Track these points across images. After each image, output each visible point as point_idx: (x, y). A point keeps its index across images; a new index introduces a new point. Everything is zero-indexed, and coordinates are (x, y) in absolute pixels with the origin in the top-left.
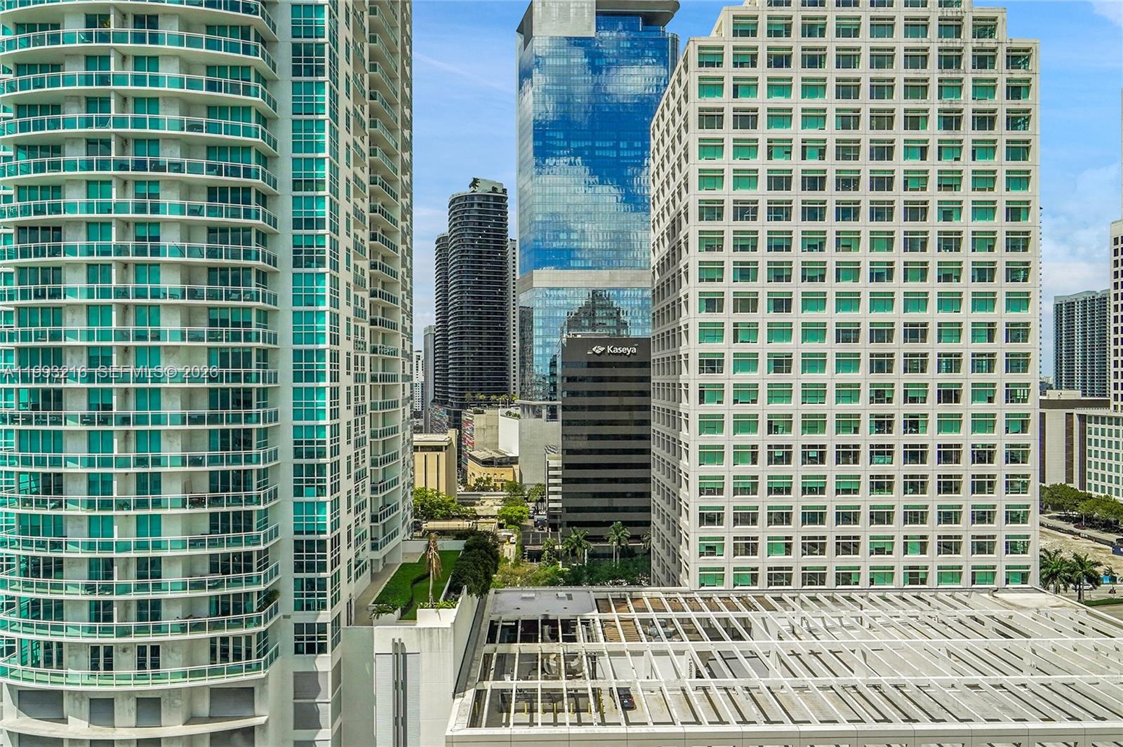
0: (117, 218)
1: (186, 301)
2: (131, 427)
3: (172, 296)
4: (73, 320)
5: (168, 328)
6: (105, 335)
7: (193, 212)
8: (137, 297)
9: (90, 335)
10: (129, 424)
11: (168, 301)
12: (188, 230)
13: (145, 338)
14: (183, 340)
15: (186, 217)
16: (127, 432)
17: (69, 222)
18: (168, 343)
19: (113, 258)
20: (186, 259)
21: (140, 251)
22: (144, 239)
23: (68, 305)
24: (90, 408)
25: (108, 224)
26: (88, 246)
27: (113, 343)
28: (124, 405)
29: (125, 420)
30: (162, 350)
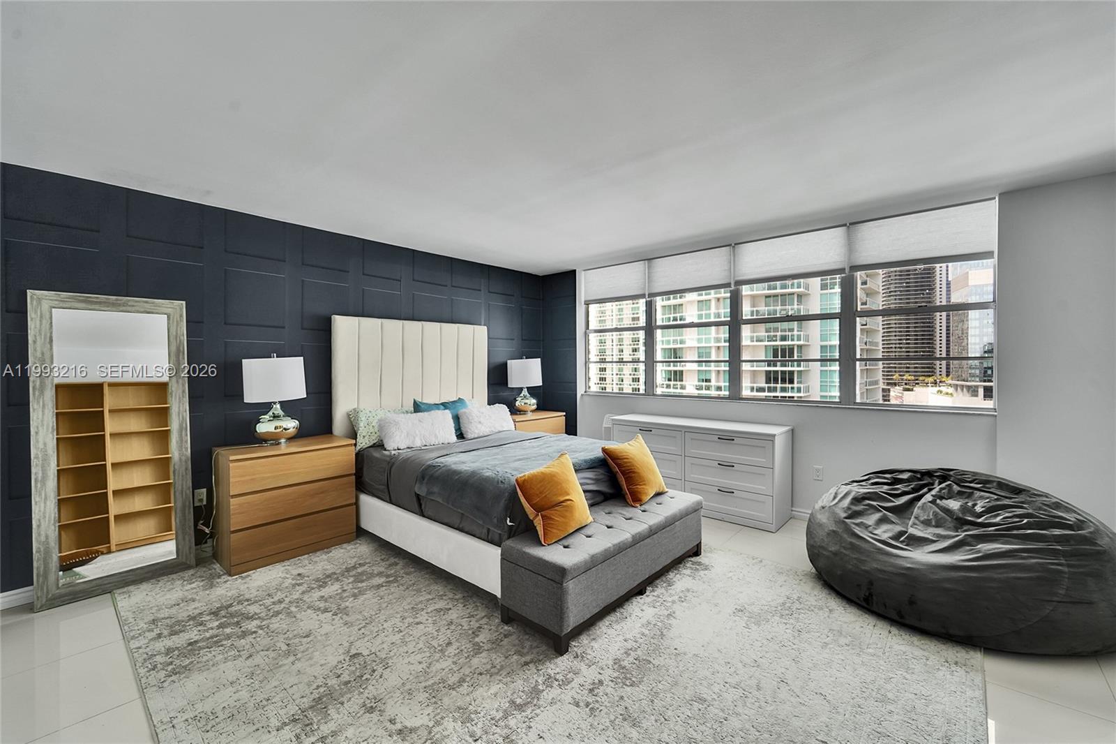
10: (721, 390)
24: (699, 381)
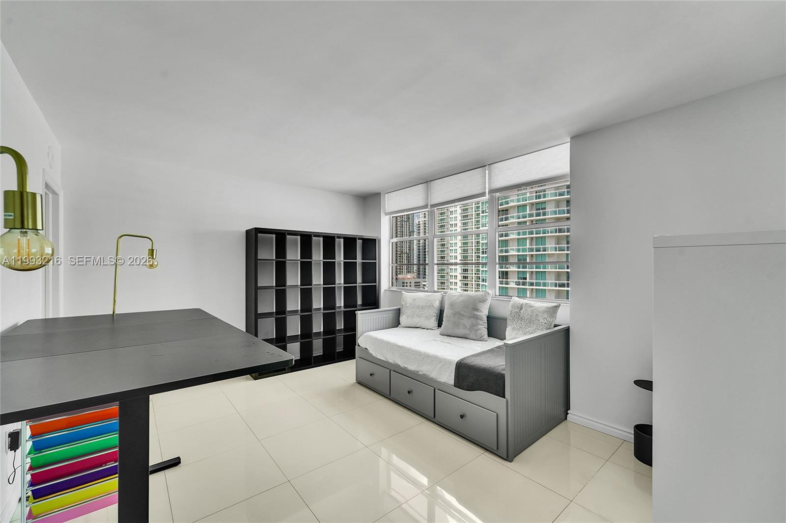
0: (529, 203)
1: (557, 234)
2: (534, 287)
3: (551, 232)
4: (512, 245)
5: (549, 246)
6: (524, 250)
7: (560, 195)
8: (536, 234)
9: (518, 250)
11: (550, 234)
12: (558, 203)
13: (540, 251)
14: (556, 251)
15: (558, 197)
16: (532, 289)
17: (511, 207)
18: (549, 252)
19: (528, 219)
20: (557, 216)
21: (538, 215)
22: (539, 209)
23: (511, 239)
25: (525, 205)
26: (518, 215)
27: (527, 253)
28: (531, 278)
29: (532, 284)
30: (547, 255)
